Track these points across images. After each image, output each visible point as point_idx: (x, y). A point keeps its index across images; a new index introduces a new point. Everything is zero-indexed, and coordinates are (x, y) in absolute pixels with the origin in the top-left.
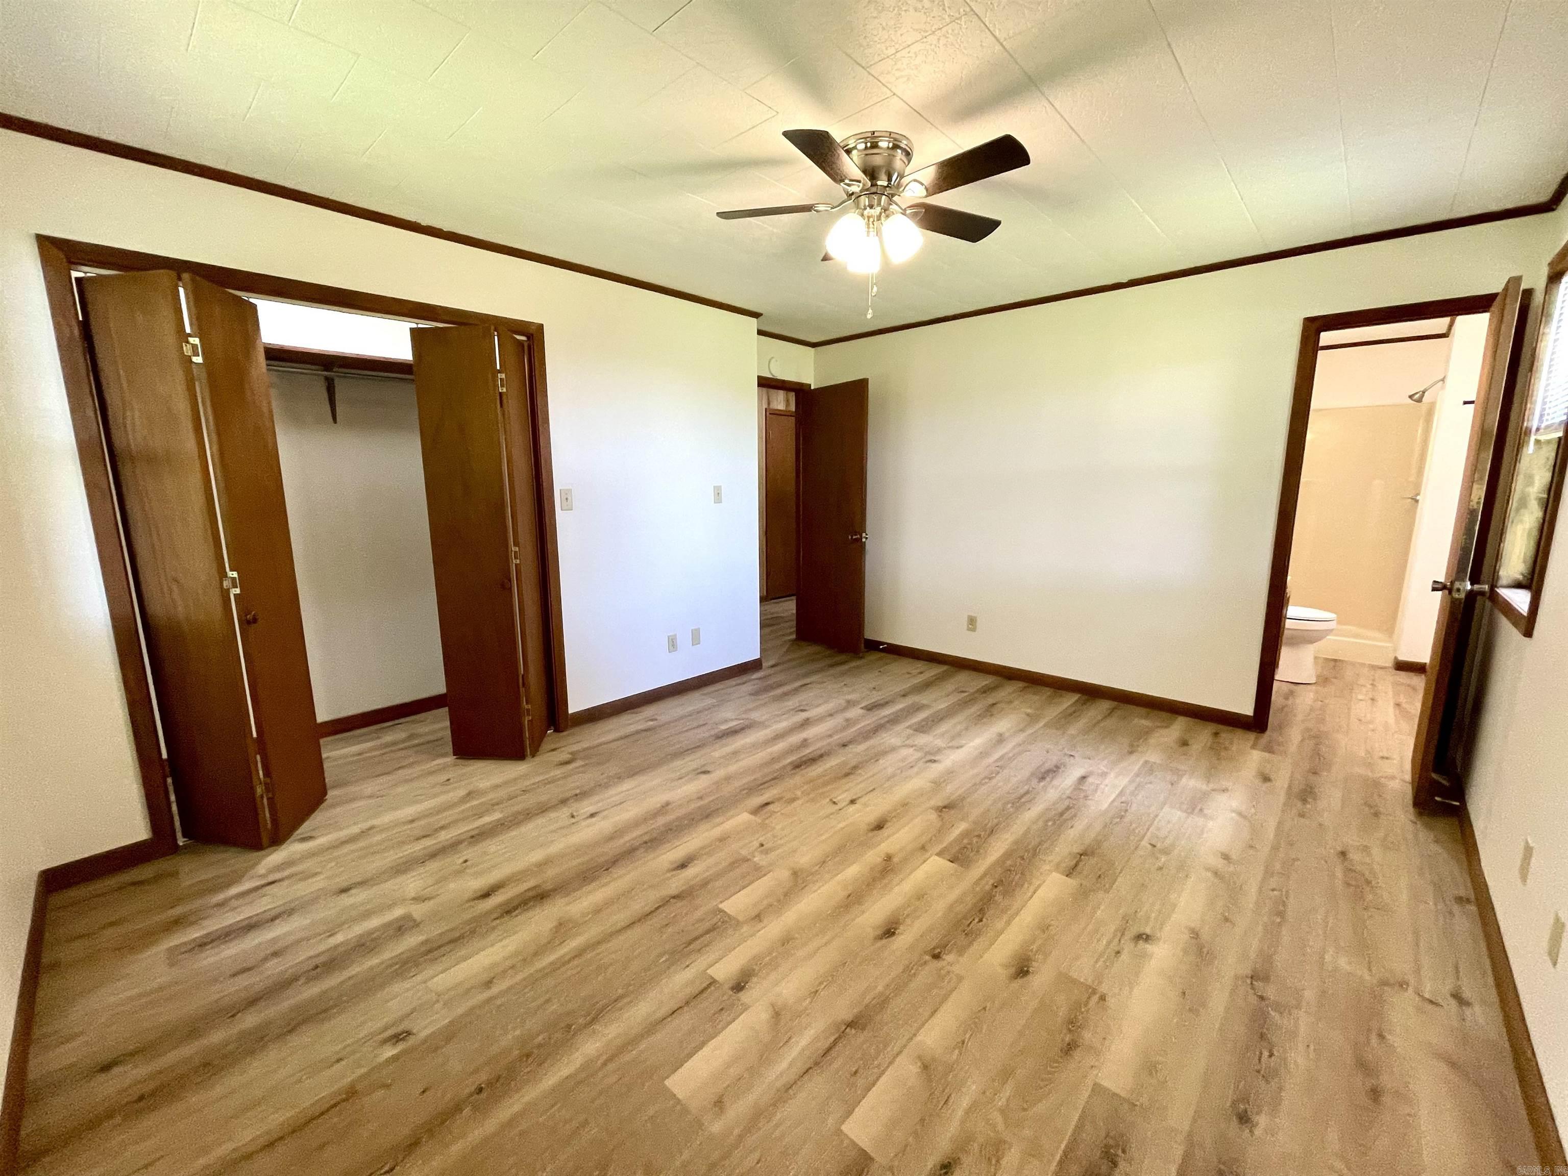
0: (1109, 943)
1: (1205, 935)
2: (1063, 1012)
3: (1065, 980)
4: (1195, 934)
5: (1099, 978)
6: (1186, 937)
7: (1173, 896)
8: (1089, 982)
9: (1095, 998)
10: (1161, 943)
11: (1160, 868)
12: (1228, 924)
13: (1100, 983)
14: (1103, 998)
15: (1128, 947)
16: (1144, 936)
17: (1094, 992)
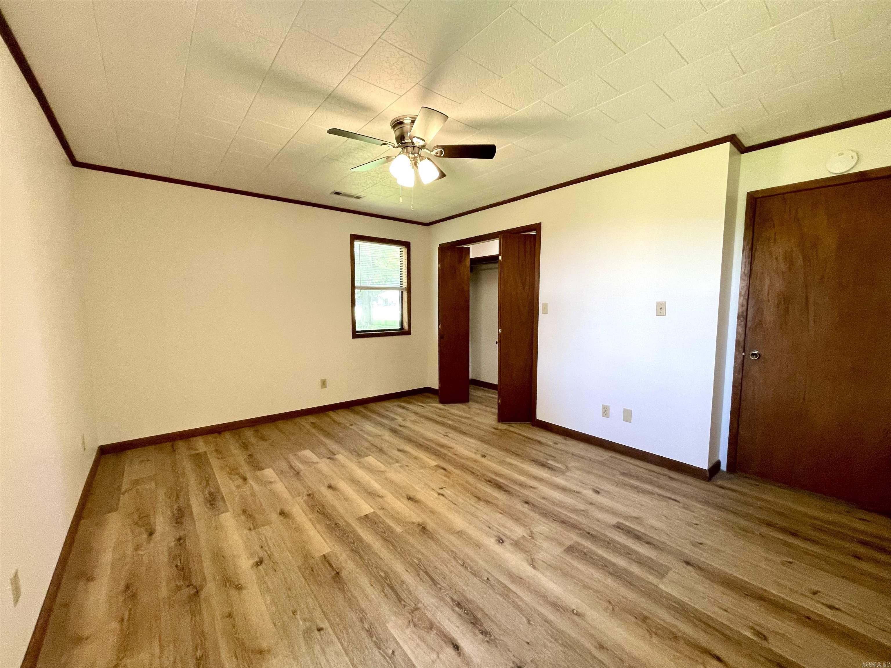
0: (269, 547)
1: (234, 593)
2: (257, 516)
3: (267, 523)
4: (239, 588)
5: (259, 534)
6: (242, 582)
7: (268, 598)
8: (259, 530)
9: (252, 527)
10: (250, 567)
11: (294, 613)
12: (227, 614)
13: (256, 532)
14: (250, 529)
15: (262, 554)
16: (259, 564)
17: (254, 528)
